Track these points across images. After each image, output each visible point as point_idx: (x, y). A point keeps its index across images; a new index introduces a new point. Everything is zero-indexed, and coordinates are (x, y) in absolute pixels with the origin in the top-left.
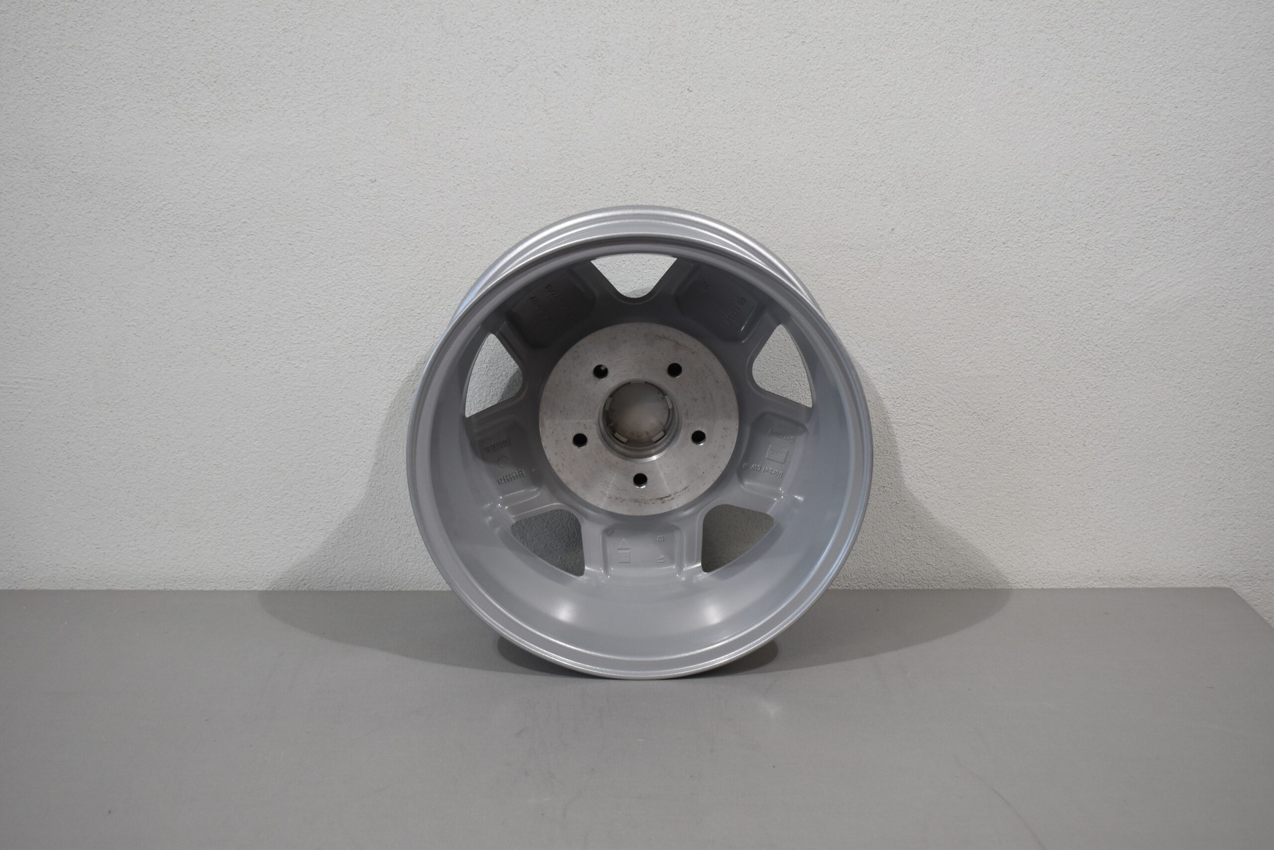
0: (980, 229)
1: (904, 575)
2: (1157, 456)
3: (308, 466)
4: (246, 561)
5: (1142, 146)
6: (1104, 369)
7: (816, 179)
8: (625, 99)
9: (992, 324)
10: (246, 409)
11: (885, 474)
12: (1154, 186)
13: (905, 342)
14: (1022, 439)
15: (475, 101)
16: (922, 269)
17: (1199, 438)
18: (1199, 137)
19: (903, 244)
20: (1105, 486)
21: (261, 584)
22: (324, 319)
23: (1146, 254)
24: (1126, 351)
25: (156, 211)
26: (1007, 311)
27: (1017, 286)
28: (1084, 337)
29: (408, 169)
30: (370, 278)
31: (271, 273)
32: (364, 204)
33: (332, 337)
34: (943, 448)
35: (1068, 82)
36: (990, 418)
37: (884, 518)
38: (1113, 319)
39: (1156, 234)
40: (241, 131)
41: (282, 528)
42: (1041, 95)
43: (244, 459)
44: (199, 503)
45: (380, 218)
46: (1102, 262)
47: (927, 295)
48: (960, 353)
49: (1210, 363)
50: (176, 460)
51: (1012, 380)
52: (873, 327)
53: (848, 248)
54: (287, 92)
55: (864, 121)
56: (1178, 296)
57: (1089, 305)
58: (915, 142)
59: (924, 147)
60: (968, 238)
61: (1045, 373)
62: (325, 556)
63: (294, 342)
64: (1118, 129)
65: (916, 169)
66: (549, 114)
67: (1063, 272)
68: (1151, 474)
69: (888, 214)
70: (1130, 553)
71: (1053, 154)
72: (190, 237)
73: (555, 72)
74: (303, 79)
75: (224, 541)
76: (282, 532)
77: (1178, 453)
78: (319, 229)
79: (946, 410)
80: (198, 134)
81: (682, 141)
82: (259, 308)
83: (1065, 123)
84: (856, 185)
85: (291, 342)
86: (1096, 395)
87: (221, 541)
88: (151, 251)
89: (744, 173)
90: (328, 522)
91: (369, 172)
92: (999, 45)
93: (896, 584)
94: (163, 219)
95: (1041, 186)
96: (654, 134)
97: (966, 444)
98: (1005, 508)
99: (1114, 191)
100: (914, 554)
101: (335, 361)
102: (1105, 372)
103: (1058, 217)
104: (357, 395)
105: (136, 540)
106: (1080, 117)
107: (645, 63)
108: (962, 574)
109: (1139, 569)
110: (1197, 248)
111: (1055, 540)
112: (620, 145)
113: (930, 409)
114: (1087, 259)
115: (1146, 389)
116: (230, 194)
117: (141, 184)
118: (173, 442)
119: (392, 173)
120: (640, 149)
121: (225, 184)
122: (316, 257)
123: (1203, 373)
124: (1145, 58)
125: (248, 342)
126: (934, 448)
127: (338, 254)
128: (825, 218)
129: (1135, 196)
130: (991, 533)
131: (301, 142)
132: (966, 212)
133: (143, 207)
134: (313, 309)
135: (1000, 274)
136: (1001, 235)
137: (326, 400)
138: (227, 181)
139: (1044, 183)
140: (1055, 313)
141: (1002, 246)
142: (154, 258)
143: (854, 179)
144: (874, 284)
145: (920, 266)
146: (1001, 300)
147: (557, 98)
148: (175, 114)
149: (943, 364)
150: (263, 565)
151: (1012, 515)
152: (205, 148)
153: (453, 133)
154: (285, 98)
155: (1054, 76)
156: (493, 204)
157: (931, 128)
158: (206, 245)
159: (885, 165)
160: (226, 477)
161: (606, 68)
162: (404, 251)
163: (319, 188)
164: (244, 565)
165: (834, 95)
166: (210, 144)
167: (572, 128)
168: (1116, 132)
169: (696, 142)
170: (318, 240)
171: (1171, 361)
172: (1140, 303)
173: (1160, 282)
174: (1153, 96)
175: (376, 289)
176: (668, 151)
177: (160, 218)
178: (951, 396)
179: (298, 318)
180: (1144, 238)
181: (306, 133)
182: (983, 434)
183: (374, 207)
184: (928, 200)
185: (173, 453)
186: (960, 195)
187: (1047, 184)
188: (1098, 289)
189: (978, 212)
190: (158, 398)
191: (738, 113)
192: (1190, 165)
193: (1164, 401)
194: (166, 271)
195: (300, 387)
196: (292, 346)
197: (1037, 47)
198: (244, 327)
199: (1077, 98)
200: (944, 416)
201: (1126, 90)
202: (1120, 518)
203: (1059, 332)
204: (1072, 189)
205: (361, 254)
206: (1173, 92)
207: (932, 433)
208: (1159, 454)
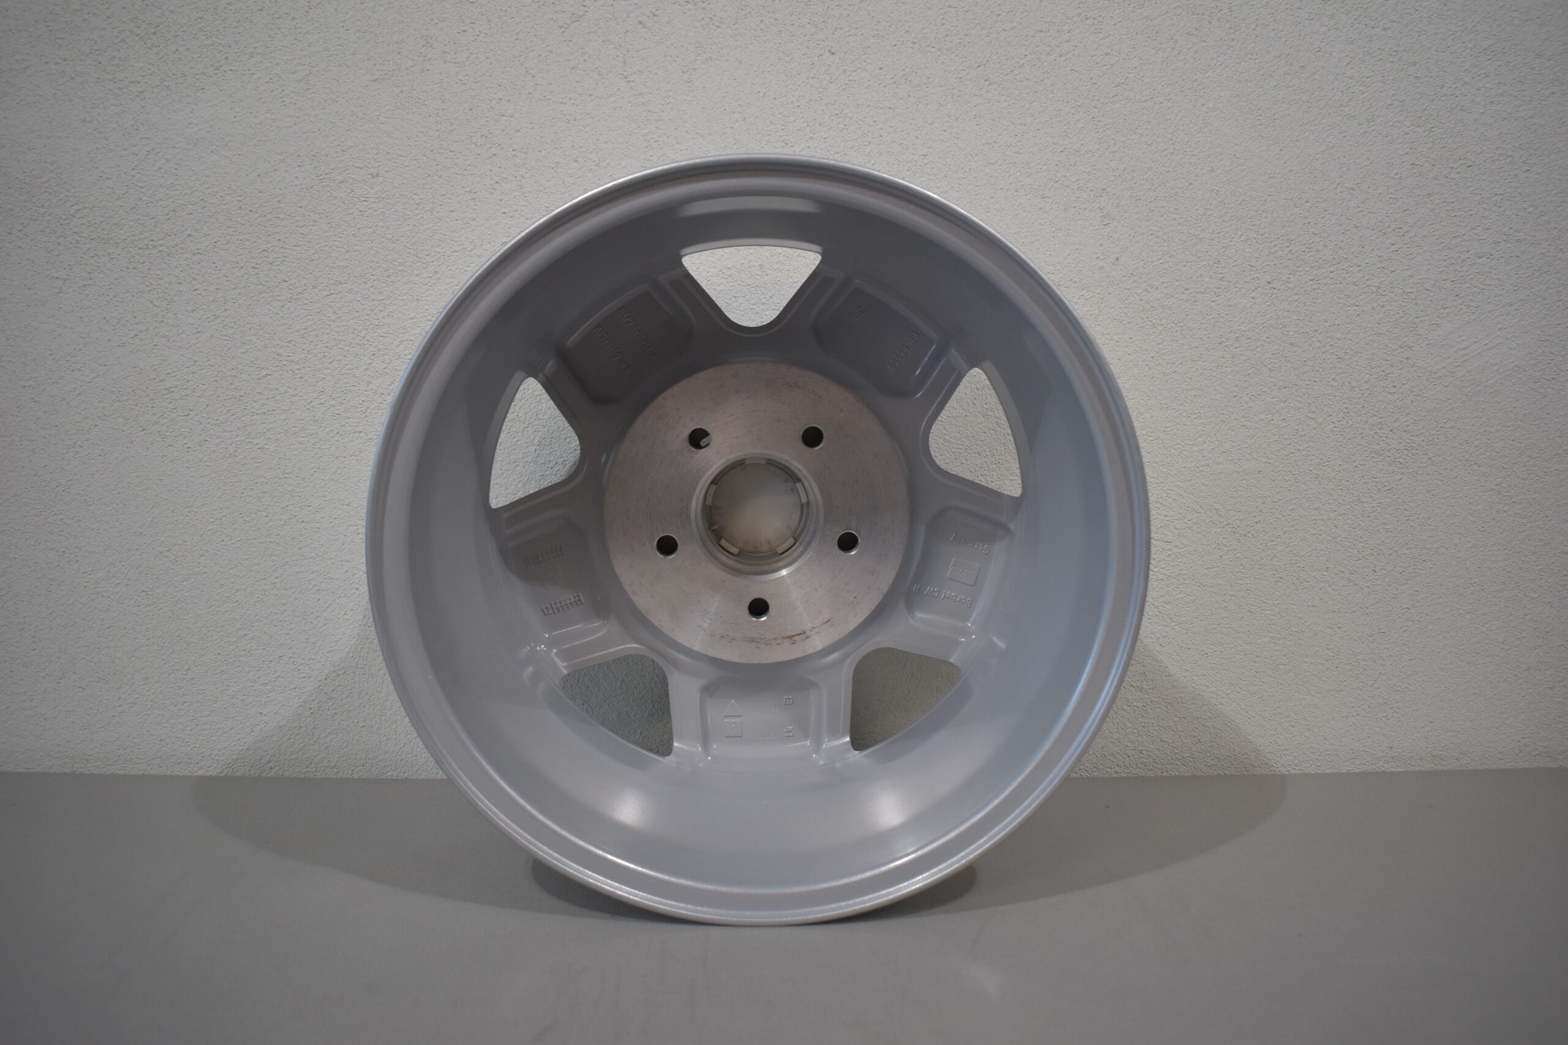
0: (1236, 261)
1: (1129, 757)
2: (1469, 587)
3: (276, 595)
5: (1449, 153)
6: (1401, 463)
7: (1011, 184)
8: (740, 62)
9: (1253, 398)
10: (188, 510)
12: (1466, 210)
14: (1291, 562)
15: (524, 62)
16: (1157, 317)
17: (1523, 561)
18: (1521, 145)
19: (1131, 281)
21: (209, 767)
22: (301, 377)
23: (1455, 304)
24: (1430, 439)
25: (65, 219)
26: (1272, 380)
27: (1286, 345)
28: (1375, 418)
29: (425, 158)
30: (367, 317)
31: (226, 310)
32: (360, 209)
33: (312, 405)
34: (1185, 574)
35: (1351, 61)
38: (1414, 393)
39: (1468, 275)
40: (188, 103)
41: (238, 686)
42: (1316, 77)
43: (185, 583)
44: (120, 647)
45: (384, 229)
46: (1398, 314)
48: (1208, 439)
49: (1537, 457)
50: (88, 584)
51: (1280, 478)
54: (256, 48)
55: (1078, 103)
56: (1497, 364)
57: (1382, 373)
58: (1147, 135)
60: (1220, 273)
61: (1323, 468)
62: (301, 727)
63: (257, 412)
64: (1418, 129)
65: (1149, 174)
66: (629, 82)
67: (1349, 326)
68: (1461, 611)
69: (1111, 237)
70: (1432, 722)
71: (1333, 160)
72: (112, 257)
73: (640, 23)
74: (278, 29)
75: (156, 702)
76: (239, 691)
77: (1495, 582)
78: (295, 246)
79: (1189, 520)
80: (128, 108)
81: (820, 124)
82: (208, 360)
83: (1348, 116)
84: (1065, 194)
85: (253, 411)
86: (1391, 500)
88: (57, 278)
90: (304, 677)
91: (369, 163)
93: (1117, 769)
94: (75, 230)
96: (781, 113)
97: (1217, 569)
98: (1267, 661)
100: (1144, 727)
101: (316, 440)
102: (1403, 468)
103: (1340, 248)
104: (346, 490)
105: (31, 701)
106: (1368, 109)
107: (769, 12)
108: (1208, 754)
109: (1443, 745)
110: (1521, 298)
111: (1335, 706)
113: (1168, 518)
114: (1379, 308)
116: (170, 194)
118: (85, 557)
119: (403, 164)
120: (760, 135)
122: (290, 287)
123: (1529, 472)
124: (1451, 33)
127: (322, 283)
128: (1023, 241)
129: (1441, 222)
130: (1249, 696)
131: (272, 119)
133: (47, 213)
134: (285, 363)
135: (1264, 327)
136: (1264, 270)
139: (1322, 200)
140: (1336, 384)
141: (1267, 287)
142: (61, 288)
145: (1154, 313)
146: (1265, 364)
147: (642, 59)
148: (97, 80)
149: (1185, 453)
150: (212, 738)
151: (1277, 671)
152: (136, 127)
154: (253, 57)
155: (1333, 51)
157: (1169, 117)
158: (134, 268)
159: (1107, 166)
160: (160, 609)
161: (713, 18)
162: (417, 279)
163: (296, 185)
164: (184, 739)
165: (1035, 65)
166: (143, 122)
167: (663, 103)
169: (841, 126)
171: (1488, 454)
172: (1449, 372)
173: (1475, 342)
174: (1462, 86)
176: (800, 139)
177: (71, 229)
179: (264, 376)
180: (1453, 281)
181: (281, 106)
183: (376, 213)
184: (1165, 218)
185: (84, 573)
186: (1209, 213)
187: (1326, 200)
188: (1393, 350)
189: (1233, 238)
190: (63, 493)
191: (901, 87)
192: (1511, 182)
193: (1479, 510)
194: (78, 306)
195: (265, 478)
197: (1310, 11)
198: (186, 389)
200: (1187, 529)
201: (1427, 76)
203: (1342, 410)
204: (1360, 209)
206: (1487, 82)
207: (1170, 553)
208: (1471, 584)
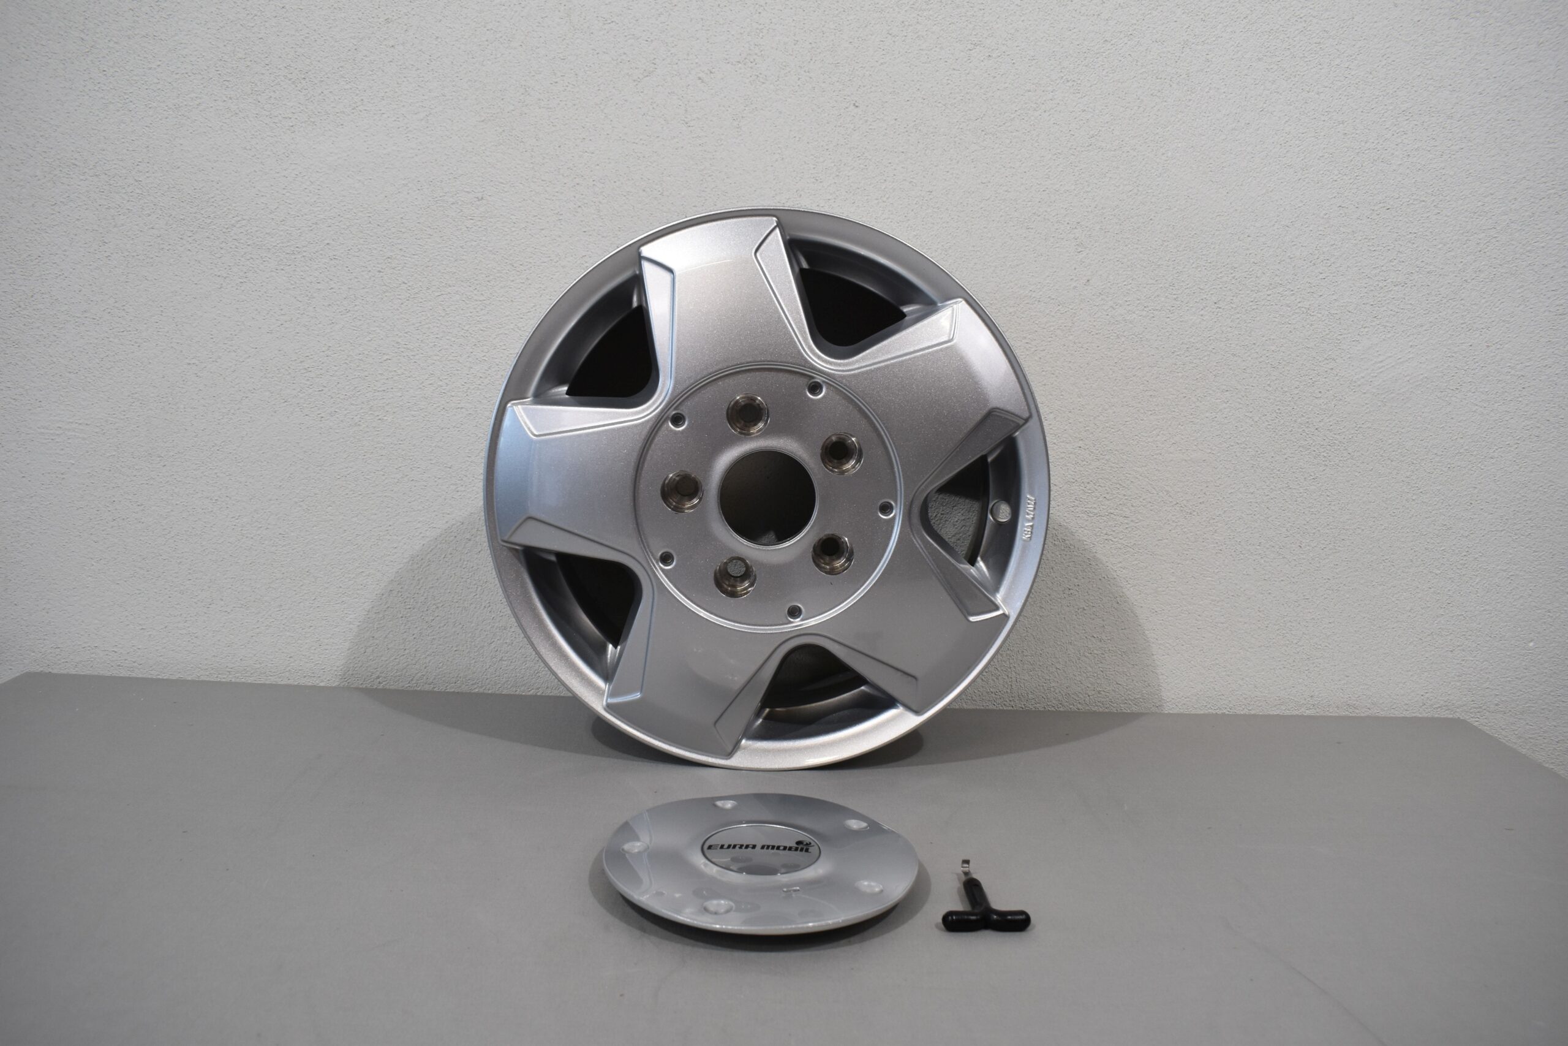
4: (312, 651)
11: (1071, 574)
13: (1098, 416)
20: (1322, 596)
36: (1194, 511)
37: (1068, 626)
47: (1126, 360)
52: (1062, 397)
53: (1036, 300)
59: (1126, 185)
87: (284, 626)
89: (917, 206)
92: (1212, 72)
95: (1258, 238)
99: (1339, 248)
112: (772, 166)
115: (1370, 483)
117: (212, 196)
121: (308, 198)
125: (325, 387)
126: (1129, 545)
132: (1173, 264)
137: (414, 459)
138: (309, 195)
143: (1044, 219)
144: (1065, 345)
153: (576, 145)
156: (620, 231)
168: (1342, 179)
170: (412, 268)
175: (477, 329)
178: (1150, 482)
182: (1186, 530)
196: (375, 394)
199: (1300, 139)
202: (1338, 635)
205: (463, 286)
